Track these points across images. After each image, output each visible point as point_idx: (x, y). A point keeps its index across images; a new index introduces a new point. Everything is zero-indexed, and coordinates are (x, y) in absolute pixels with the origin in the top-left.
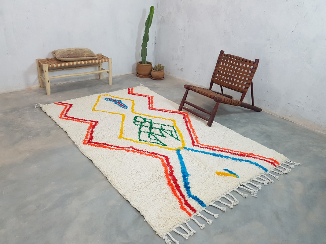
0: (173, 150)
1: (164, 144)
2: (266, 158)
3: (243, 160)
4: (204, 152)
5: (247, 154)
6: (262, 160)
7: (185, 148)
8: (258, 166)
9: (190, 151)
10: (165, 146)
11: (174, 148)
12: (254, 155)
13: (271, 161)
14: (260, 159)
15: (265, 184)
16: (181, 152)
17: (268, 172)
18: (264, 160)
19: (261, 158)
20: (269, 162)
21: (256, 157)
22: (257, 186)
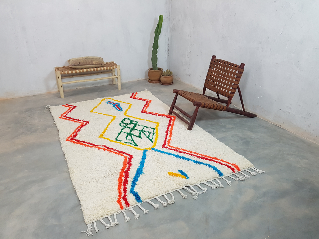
0: (141, 150)
1: (136, 144)
2: (229, 163)
3: (203, 163)
4: (169, 154)
5: (211, 158)
6: (224, 164)
7: (153, 149)
8: (215, 170)
9: (157, 152)
10: (136, 146)
11: (142, 149)
12: (217, 159)
13: (232, 167)
14: (222, 164)
15: (212, 188)
16: (147, 153)
17: (223, 177)
18: (226, 165)
19: (224, 163)
20: (230, 167)
21: (218, 161)
22: (202, 188)
